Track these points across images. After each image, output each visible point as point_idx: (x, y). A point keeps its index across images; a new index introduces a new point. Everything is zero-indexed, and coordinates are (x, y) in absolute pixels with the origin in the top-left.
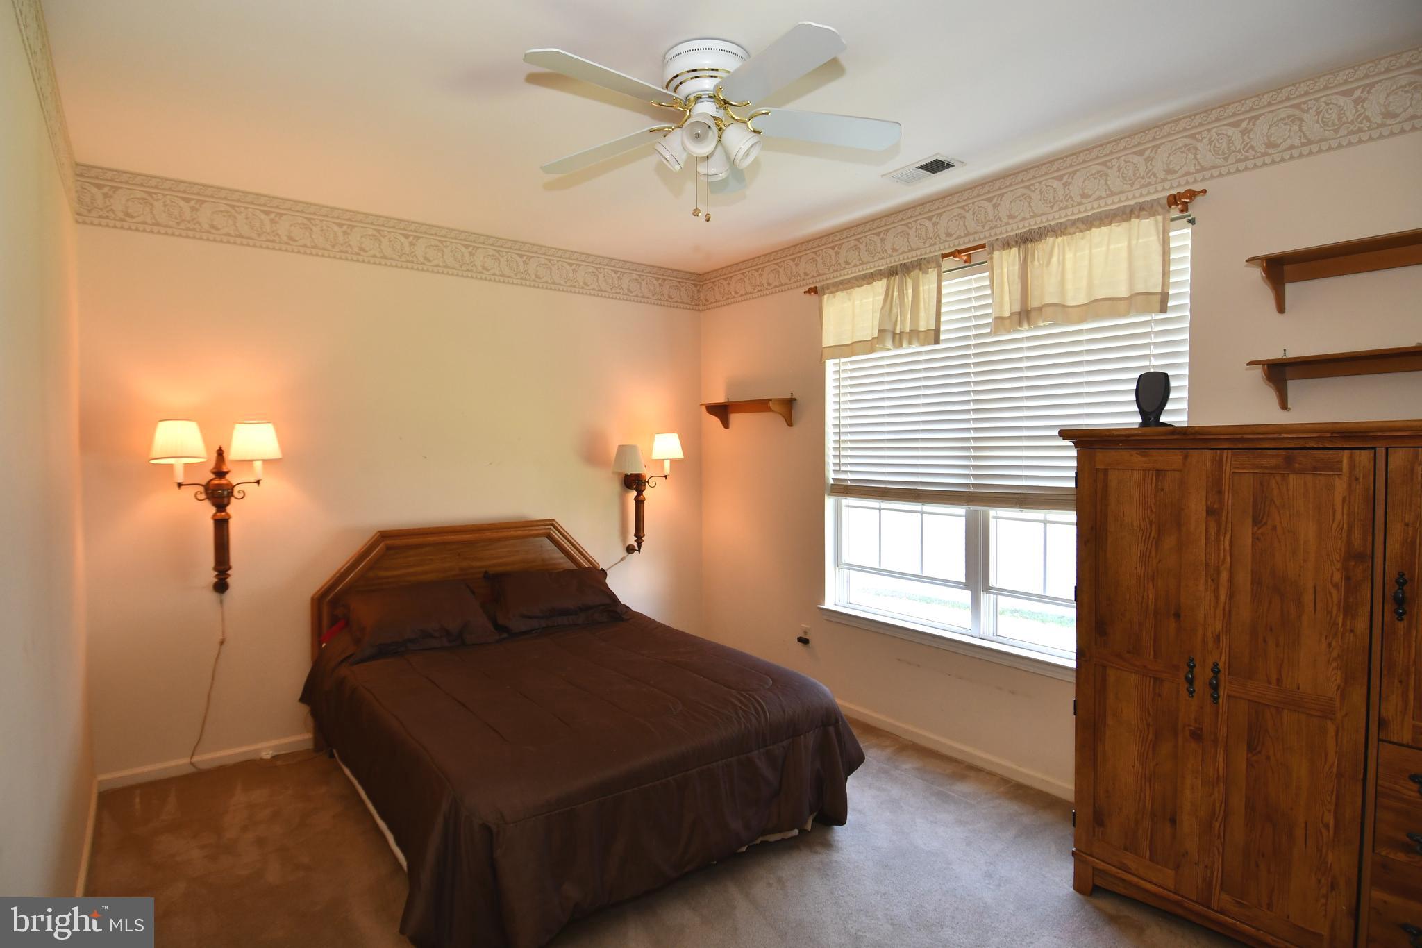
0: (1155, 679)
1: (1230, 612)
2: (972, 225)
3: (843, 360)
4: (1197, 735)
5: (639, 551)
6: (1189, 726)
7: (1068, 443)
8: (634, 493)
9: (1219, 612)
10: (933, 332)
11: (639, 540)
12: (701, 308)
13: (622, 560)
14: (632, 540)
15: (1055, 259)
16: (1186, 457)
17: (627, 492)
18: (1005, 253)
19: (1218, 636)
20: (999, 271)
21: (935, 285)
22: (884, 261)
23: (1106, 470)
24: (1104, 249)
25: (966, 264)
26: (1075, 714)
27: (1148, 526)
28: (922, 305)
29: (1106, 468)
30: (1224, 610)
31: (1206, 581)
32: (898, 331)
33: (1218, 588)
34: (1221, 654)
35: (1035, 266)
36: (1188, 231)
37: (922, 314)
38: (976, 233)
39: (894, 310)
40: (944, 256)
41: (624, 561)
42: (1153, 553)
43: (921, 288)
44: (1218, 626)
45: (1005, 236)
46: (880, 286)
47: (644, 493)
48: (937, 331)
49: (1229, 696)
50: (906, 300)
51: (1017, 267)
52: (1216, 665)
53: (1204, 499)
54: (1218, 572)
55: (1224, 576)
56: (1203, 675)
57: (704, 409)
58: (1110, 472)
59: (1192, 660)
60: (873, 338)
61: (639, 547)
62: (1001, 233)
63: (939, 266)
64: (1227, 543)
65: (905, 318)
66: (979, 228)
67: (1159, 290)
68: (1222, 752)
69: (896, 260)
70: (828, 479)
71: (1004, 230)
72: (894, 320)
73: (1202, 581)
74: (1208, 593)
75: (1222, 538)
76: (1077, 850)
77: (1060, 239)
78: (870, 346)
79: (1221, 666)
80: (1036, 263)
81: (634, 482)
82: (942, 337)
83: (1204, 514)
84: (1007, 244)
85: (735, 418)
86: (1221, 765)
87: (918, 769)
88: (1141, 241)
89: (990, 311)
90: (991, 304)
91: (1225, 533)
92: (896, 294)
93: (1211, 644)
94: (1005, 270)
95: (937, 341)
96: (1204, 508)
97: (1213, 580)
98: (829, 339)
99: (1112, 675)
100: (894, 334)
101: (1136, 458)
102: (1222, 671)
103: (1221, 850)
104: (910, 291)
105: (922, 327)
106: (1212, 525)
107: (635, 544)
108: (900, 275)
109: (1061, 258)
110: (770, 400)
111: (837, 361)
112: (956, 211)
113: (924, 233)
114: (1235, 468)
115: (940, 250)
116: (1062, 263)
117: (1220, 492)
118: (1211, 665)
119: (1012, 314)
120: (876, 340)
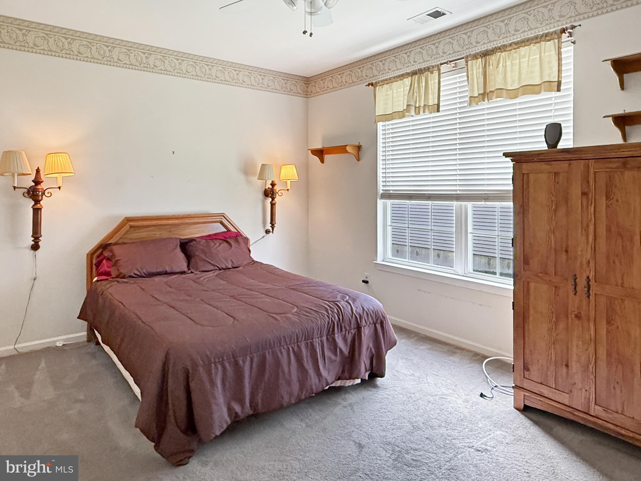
0: (556, 287)
1: (595, 247)
2: (457, 48)
3: (388, 123)
4: (578, 317)
5: (273, 232)
6: (574, 311)
7: (509, 159)
8: (270, 199)
9: (589, 249)
10: (436, 106)
11: (273, 226)
12: (308, 96)
13: (263, 237)
14: (269, 227)
15: (501, 65)
16: (570, 165)
17: (266, 199)
18: (474, 61)
19: (589, 261)
20: (471, 72)
21: (437, 81)
22: (409, 68)
23: (528, 174)
24: (527, 59)
25: (454, 69)
26: (513, 309)
27: (551, 203)
28: (430, 92)
29: (528, 172)
30: (591, 246)
31: (582, 232)
32: (417, 106)
33: (588, 234)
34: (590, 270)
35: (490, 69)
36: (572, 47)
37: (430, 96)
38: (458, 51)
39: (415, 94)
40: (441, 64)
41: (264, 238)
42: (553, 217)
43: (430, 83)
44: (589, 256)
45: (474, 52)
46: (407, 81)
47: (275, 199)
48: (438, 105)
49: (595, 294)
50: (422, 89)
51: (481, 70)
52: (588, 277)
53: (580, 187)
54: (588, 226)
55: (592, 227)
56: (581, 283)
57: (310, 152)
58: (530, 175)
59: (575, 275)
60: (404, 110)
61: (273, 230)
62: (472, 51)
63: (439, 70)
64: (592, 209)
65: (421, 98)
66: (460, 49)
67: (557, 80)
68: (592, 326)
69: (416, 67)
70: (379, 190)
71: (473, 49)
72: (415, 100)
73: (580, 231)
74: (583, 237)
75: (590, 208)
76: (515, 385)
77: (503, 54)
78: (401, 114)
79: (590, 278)
80: (491, 67)
81: (269, 193)
82: (441, 109)
83: (580, 194)
84: (475, 57)
85: (327, 157)
86: (592, 332)
87: (429, 349)
88: (546, 54)
89: (467, 94)
90: (468, 90)
91: (591, 204)
92: (416, 85)
93: (585, 266)
94: (475, 72)
95: (438, 111)
96: (580, 192)
97: (585, 231)
98: (379, 111)
99: (532, 285)
100: (416, 107)
101: (544, 166)
102: (591, 280)
103: (594, 381)
104: (424, 84)
105: (431, 103)
106: (585, 201)
107: (271, 229)
108: (418, 75)
109: (504, 64)
110: (347, 145)
111: (384, 123)
112: (448, 40)
113: (431, 53)
114: (596, 169)
115: (439, 61)
116: (505, 67)
117: (588, 182)
118: (585, 277)
119: (479, 94)
120: (405, 111)
